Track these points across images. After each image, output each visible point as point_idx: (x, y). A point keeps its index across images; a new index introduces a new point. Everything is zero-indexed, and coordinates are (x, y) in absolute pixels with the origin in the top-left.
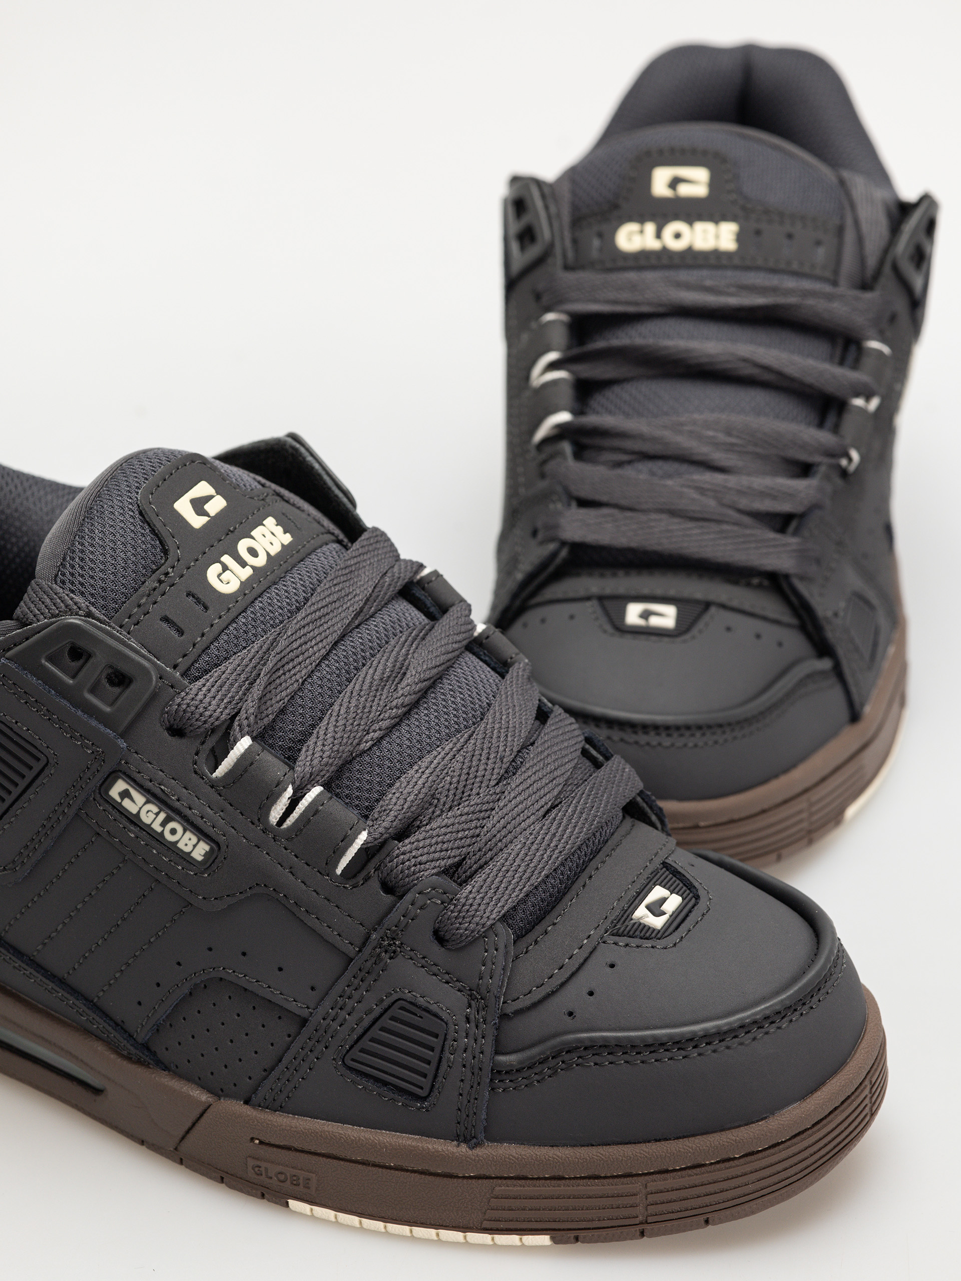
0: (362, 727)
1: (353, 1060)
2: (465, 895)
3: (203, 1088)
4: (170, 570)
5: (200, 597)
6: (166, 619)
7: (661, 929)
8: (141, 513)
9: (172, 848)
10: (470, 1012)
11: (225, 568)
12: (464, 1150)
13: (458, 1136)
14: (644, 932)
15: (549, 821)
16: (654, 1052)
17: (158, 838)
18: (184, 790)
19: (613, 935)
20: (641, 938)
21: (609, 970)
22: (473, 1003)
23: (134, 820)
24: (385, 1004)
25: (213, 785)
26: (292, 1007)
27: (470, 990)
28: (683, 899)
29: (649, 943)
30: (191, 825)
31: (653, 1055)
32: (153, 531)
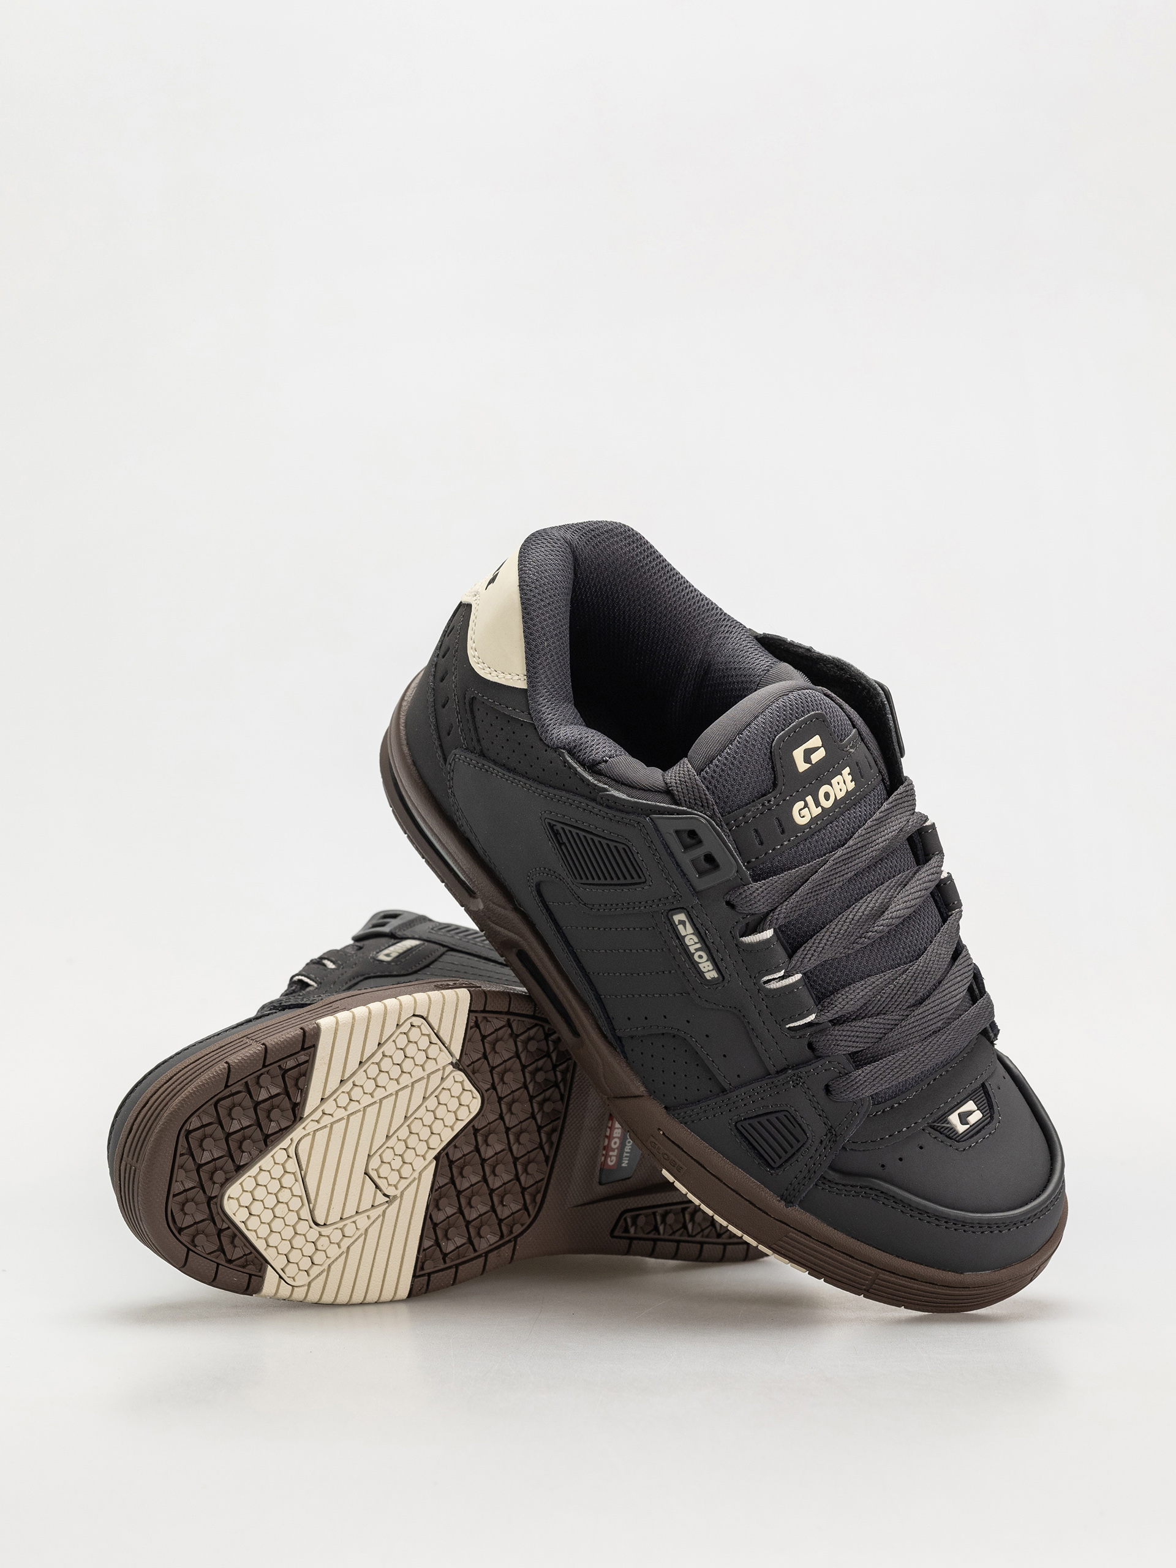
0: (842, 945)
1: (742, 1126)
2: (856, 1075)
3: (643, 1083)
4: (773, 799)
5: (783, 824)
6: (756, 831)
7: (962, 1133)
8: (771, 752)
9: (695, 965)
10: (825, 1139)
11: (806, 805)
12: (782, 1206)
13: (783, 1195)
14: (950, 1134)
15: (926, 1043)
16: (921, 1214)
17: (690, 956)
18: (719, 939)
19: (931, 1127)
20: (946, 1136)
21: (918, 1149)
22: (829, 1135)
23: (680, 939)
24: (777, 1109)
25: (738, 945)
26: (721, 1079)
27: (831, 1126)
28: (983, 1116)
29: (949, 1142)
30: (712, 958)
31: (919, 1215)
32: (773, 768)
